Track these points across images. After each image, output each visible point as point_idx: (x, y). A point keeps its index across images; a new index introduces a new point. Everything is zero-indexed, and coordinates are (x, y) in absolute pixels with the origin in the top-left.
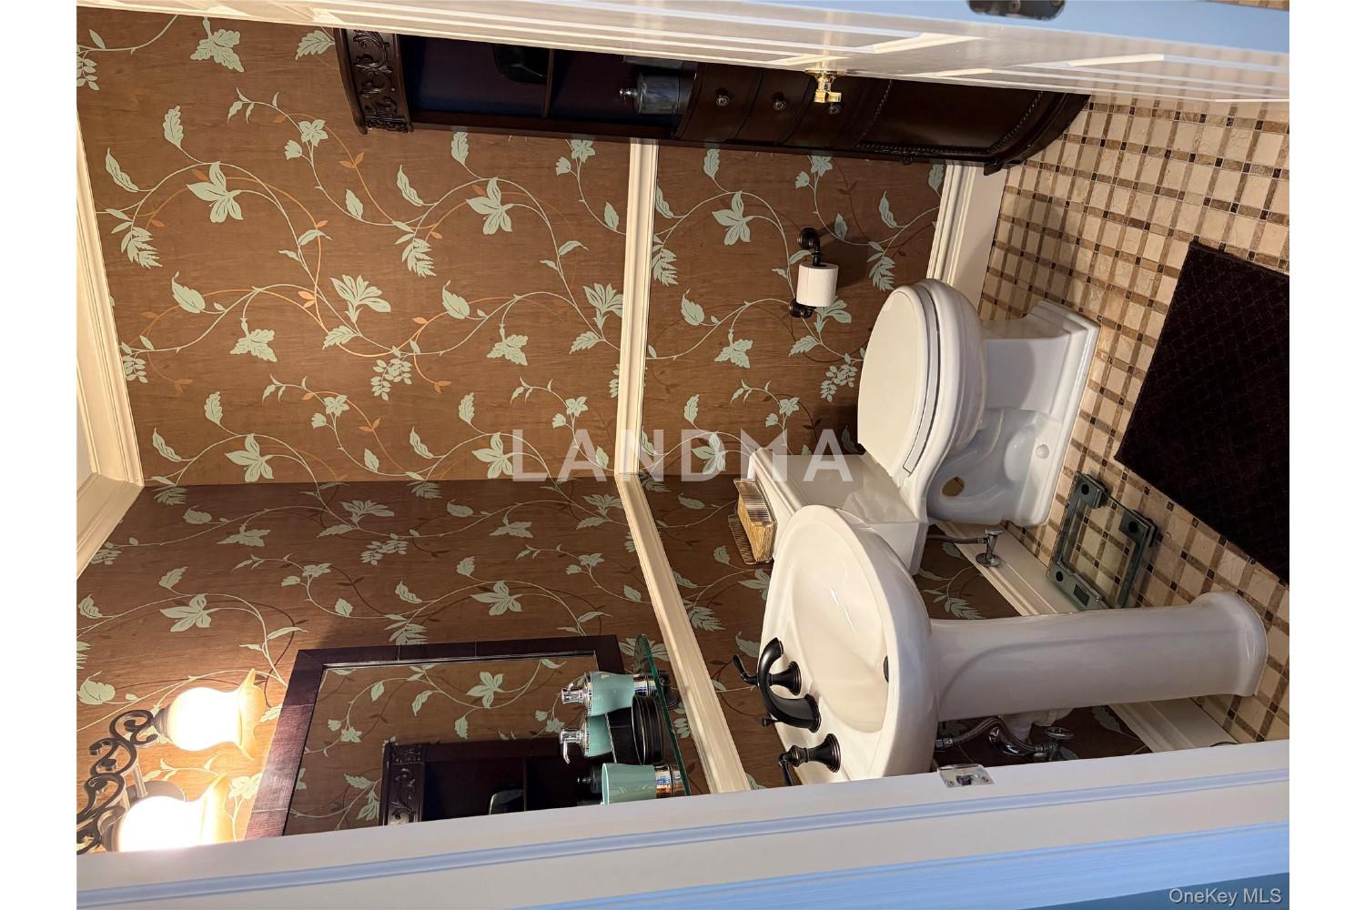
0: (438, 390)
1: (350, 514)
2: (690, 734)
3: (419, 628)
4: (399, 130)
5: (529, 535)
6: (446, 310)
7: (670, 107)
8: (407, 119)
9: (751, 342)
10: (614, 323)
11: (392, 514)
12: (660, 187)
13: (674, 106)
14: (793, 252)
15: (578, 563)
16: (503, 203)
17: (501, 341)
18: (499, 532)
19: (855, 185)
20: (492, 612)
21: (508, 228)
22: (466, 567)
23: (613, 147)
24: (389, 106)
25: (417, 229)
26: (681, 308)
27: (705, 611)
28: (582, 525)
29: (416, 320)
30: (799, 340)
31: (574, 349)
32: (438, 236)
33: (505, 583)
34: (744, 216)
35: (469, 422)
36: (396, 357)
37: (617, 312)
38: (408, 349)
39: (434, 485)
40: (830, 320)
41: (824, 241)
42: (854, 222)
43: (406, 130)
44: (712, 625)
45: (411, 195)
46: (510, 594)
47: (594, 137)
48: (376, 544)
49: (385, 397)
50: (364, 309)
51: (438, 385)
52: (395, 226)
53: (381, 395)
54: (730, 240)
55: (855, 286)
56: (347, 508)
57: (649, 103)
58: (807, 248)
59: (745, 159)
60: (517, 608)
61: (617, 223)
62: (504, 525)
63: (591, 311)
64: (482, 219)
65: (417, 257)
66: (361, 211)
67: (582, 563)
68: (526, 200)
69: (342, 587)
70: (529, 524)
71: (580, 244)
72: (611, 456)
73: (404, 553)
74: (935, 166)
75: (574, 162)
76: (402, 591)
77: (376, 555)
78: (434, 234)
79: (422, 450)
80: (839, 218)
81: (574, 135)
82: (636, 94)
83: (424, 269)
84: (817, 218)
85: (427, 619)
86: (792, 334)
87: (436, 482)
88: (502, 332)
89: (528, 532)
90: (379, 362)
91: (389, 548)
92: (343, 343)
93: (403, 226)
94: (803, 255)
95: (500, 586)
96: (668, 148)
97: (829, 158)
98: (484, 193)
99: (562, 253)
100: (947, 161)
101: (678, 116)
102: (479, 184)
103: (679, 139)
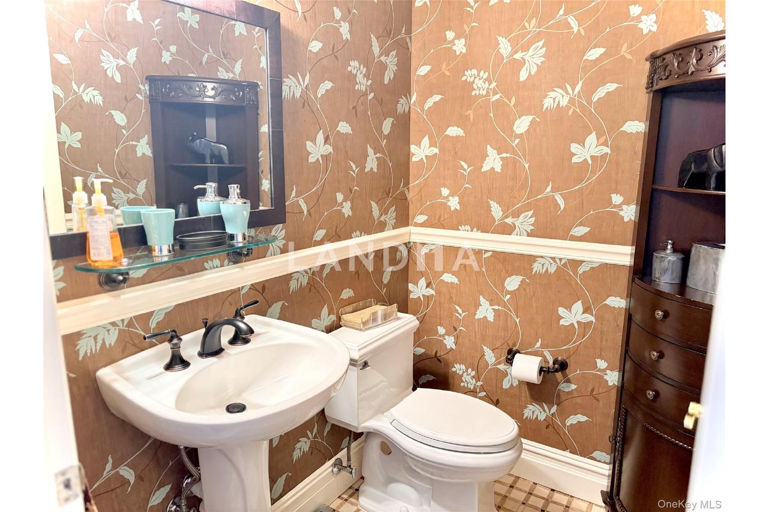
0: (468, 113)
1: (387, 55)
2: (206, 269)
3: (298, 95)
4: (648, 84)
5: (367, 170)
6: (520, 118)
7: (657, 276)
8: (656, 87)
9: (492, 321)
10: (507, 230)
11: (386, 82)
12: (599, 265)
13: (657, 278)
14: (552, 353)
15: (345, 200)
16: (592, 157)
17: (498, 154)
18: (370, 151)
19: (597, 400)
20: (309, 143)
21: (575, 160)
22: (344, 128)
23: (630, 233)
24: (665, 75)
25: (576, 98)
26: (516, 275)
27: (305, 281)
28: (374, 204)
29: (514, 98)
30: (493, 353)
31: (491, 202)
32: (571, 112)
33: (331, 152)
34: (578, 322)
35: (446, 133)
36: (489, 86)
37: (515, 232)
38: (495, 93)
39: (407, 111)
40: (505, 374)
41: (559, 375)
42: (570, 396)
43: (647, 88)
44: (293, 285)
45: (601, 93)
46: (322, 156)
47: (637, 220)
48: (364, 70)
49: (464, 78)
50: (522, 62)
51: (470, 113)
52: (578, 83)
53: (466, 75)
54: (561, 311)
55: (527, 393)
56: (391, 54)
57: (661, 261)
58: (554, 364)
59: (618, 326)
60: (312, 160)
61: (576, 234)
62: (375, 154)
63: (516, 215)
64: (582, 143)
65: (557, 98)
66: (590, 58)
67: (344, 203)
68: (593, 172)
69: (331, 47)
70: (375, 170)
71: (562, 208)
72: (422, 225)
73: (356, 88)
74: (608, 457)
75: (619, 206)
76: (327, 85)
77: (356, 70)
78: (572, 110)
79: (429, 103)
80: (573, 387)
81: (639, 207)
82: (668, 252)
83: (548, 103)
84: (573, 372)
85: (305, 101)
86: (496, 349)
87: (409, 112)
88: (504, 155)
89: (369, 169)
90: (487, 74)
91: (360, 78)
92: (500, 50)
93: (578, 88)
94: (550, 360)
95: (329, 149)
96: (627, 272)
97: (616, 384)
98: (599, 143)
99: (556, 197)
100: (612, 465)
101: (651, 281)
102: (606, 141)
103: (633, 280)
